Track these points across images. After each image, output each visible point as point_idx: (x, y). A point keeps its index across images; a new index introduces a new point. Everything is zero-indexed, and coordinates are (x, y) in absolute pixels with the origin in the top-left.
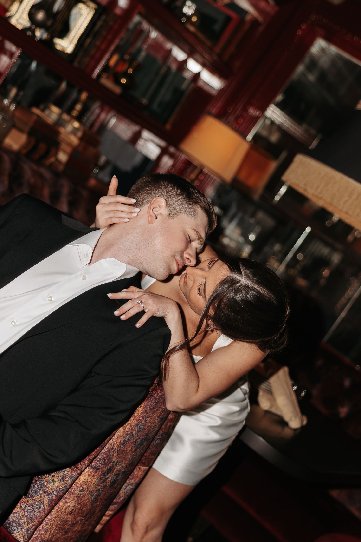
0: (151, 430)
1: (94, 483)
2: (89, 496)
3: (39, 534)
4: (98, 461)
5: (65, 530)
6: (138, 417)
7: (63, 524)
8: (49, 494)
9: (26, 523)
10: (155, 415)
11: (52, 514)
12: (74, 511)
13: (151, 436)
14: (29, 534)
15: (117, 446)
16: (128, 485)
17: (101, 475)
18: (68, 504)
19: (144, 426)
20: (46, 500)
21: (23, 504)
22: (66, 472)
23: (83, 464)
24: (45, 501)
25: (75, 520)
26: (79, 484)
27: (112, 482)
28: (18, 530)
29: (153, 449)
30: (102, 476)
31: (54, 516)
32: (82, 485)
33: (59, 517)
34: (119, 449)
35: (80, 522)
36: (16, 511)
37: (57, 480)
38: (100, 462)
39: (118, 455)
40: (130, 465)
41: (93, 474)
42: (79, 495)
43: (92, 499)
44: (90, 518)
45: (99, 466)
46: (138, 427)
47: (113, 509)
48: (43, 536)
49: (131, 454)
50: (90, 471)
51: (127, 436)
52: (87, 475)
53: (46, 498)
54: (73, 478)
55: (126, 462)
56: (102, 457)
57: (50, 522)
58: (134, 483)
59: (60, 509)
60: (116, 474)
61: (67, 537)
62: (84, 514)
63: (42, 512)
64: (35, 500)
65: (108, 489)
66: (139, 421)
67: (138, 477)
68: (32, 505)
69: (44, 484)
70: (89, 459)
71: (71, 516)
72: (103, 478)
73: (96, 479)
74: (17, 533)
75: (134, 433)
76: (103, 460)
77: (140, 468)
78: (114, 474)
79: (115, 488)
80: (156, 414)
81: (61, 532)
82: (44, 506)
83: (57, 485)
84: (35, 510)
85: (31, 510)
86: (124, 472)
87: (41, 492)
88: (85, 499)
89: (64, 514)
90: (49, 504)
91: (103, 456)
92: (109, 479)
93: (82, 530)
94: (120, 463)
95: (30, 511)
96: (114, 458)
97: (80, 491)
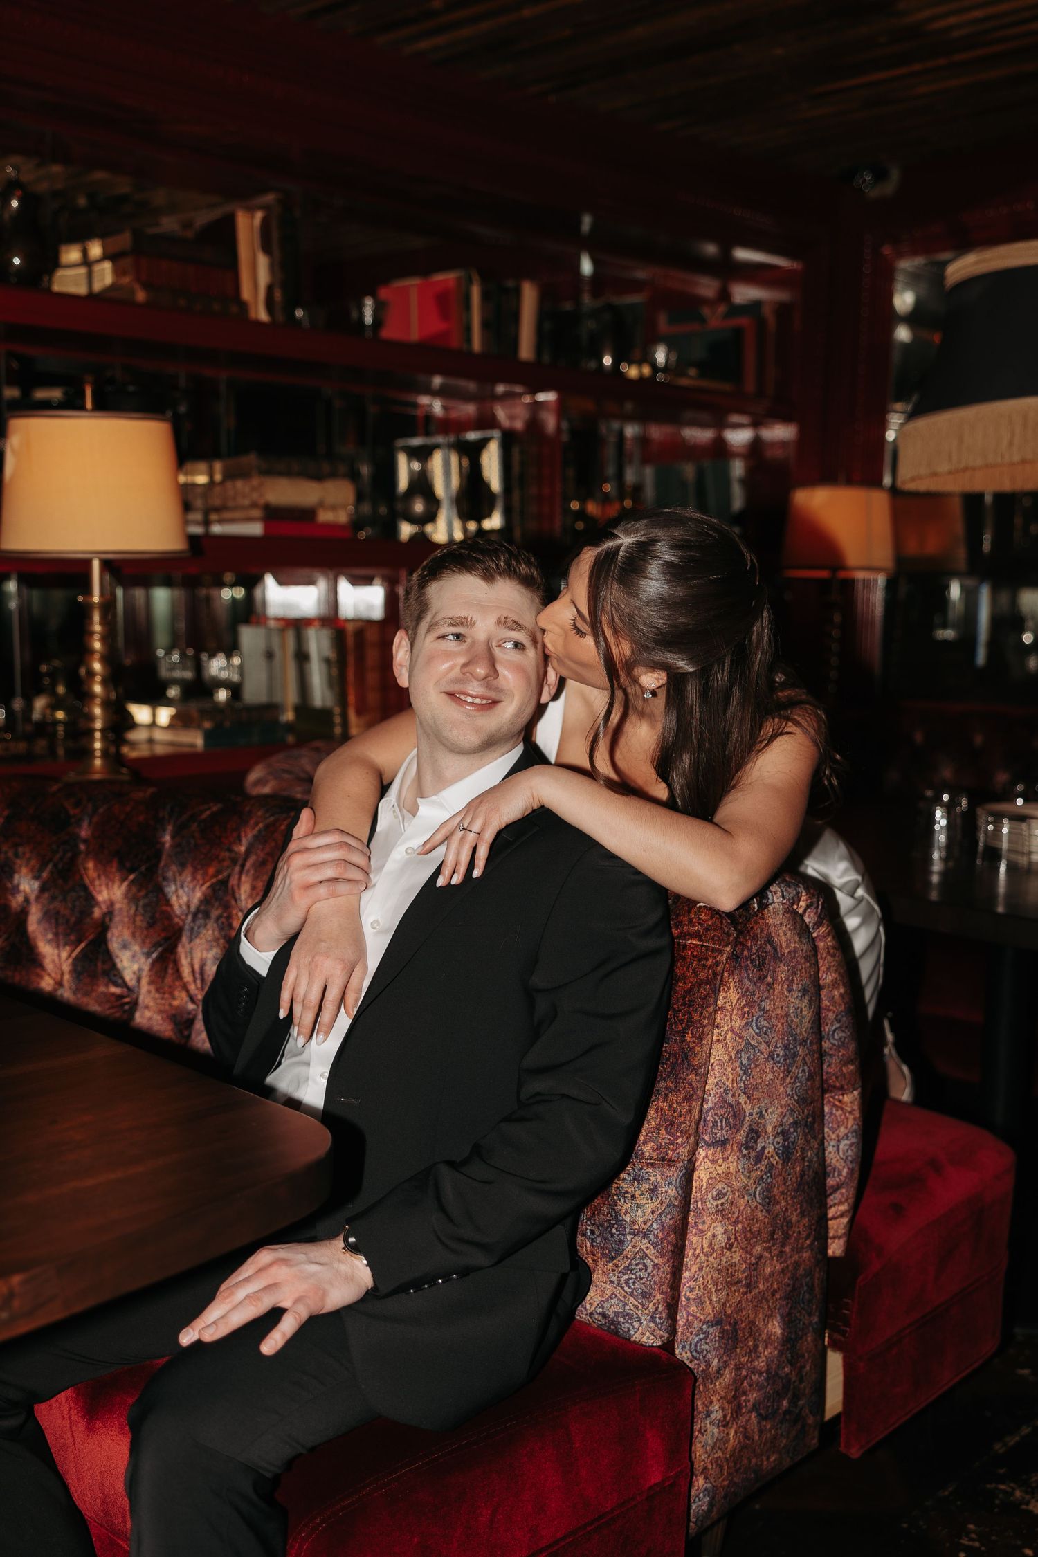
0: (792, 1021)
1: (736, 1172)
2: (746, 1198)
3: (688, 1314)
4: (712, 1128)
5: (744, 1282)
6: (738, 1009)
7: (727, 1274)
8: (645, 1235)
9: (640, 1307)
10: (776, 990)
11: (689, 1266)
12: (732, 1241)
13: (805, 1031)
14: (661, 1324)
15: (733, 1084)
16: (839, 1141)
17: (740, 1151)
18: (710, 1234)
19: (765, 1020)
20: (647, 1248)
21: (611, 1275)
22: (653, 1179)
23: (675, 1148)
24: (647, 1250)
25: (751, 1255)
26: (704, 1187)
27: (783, 1153)
28: (634, 1328)
29: (840, 1054)
30: (745, 1152)
31: (695, 1268)
32: (710, 1187)
33: (707, 1266)
34: (743, 1086)
35: (766, 1254)
36: (609, 1295)
37: (644, 1201)
38: (719, 1128)
39: (748, 1097)
40: (797, 1103)
41: (721, 1156)
42: (720, 1207)
43: (758, 1200)
44: (787, 1237)
45: (721, 1135)
46: (755, 1028)
47: (843, 1200)
48: (698, 1315)
49: (781, 1085)
50: (710, 1153)
51: (743, 1055)
52: (709, 1163)
53: (645, 1244)
54: (673, 1183)
55: (783, 1102)
56: (716, 1117)
57: (694, 1283)
58: (848, 1133)
59: (698, 1251)
60: (778, 1134)
61: (759, 1293)
62: (765, 1235)
63: (655, 1272)
64: (627, 1257)
65: (782, 1169)
66: (746, 1015)
67: (847, 1119)
68: (629, 1269)
69: (625, 1221)
70: (681, 1132)
71: (735, 1252)
72: (749, 1153)
73: (735, 1163)
74: (636, 1332)
75: (753, 1043)
76: (721, 1122)
77: (840, 1101)
78: (772, 1135)
79: (803, 1159)
80: (778, 988)
81: (735, 1291)
82: (650, 1259)
83: (649, 1210)
84: (640, 1275)
85: (632, 1278)
86: (795, 1124)
87: (629, 1237)
88: (742, 1208)
89: (714, 1255)
90: (658, 1251)
91: (716, 1114)
92: (770, 1149)
93: (787, 1267)
94: (770, 1110)
95: (631, 1281)
96: (744, 1106)
97: (715, 1199)
